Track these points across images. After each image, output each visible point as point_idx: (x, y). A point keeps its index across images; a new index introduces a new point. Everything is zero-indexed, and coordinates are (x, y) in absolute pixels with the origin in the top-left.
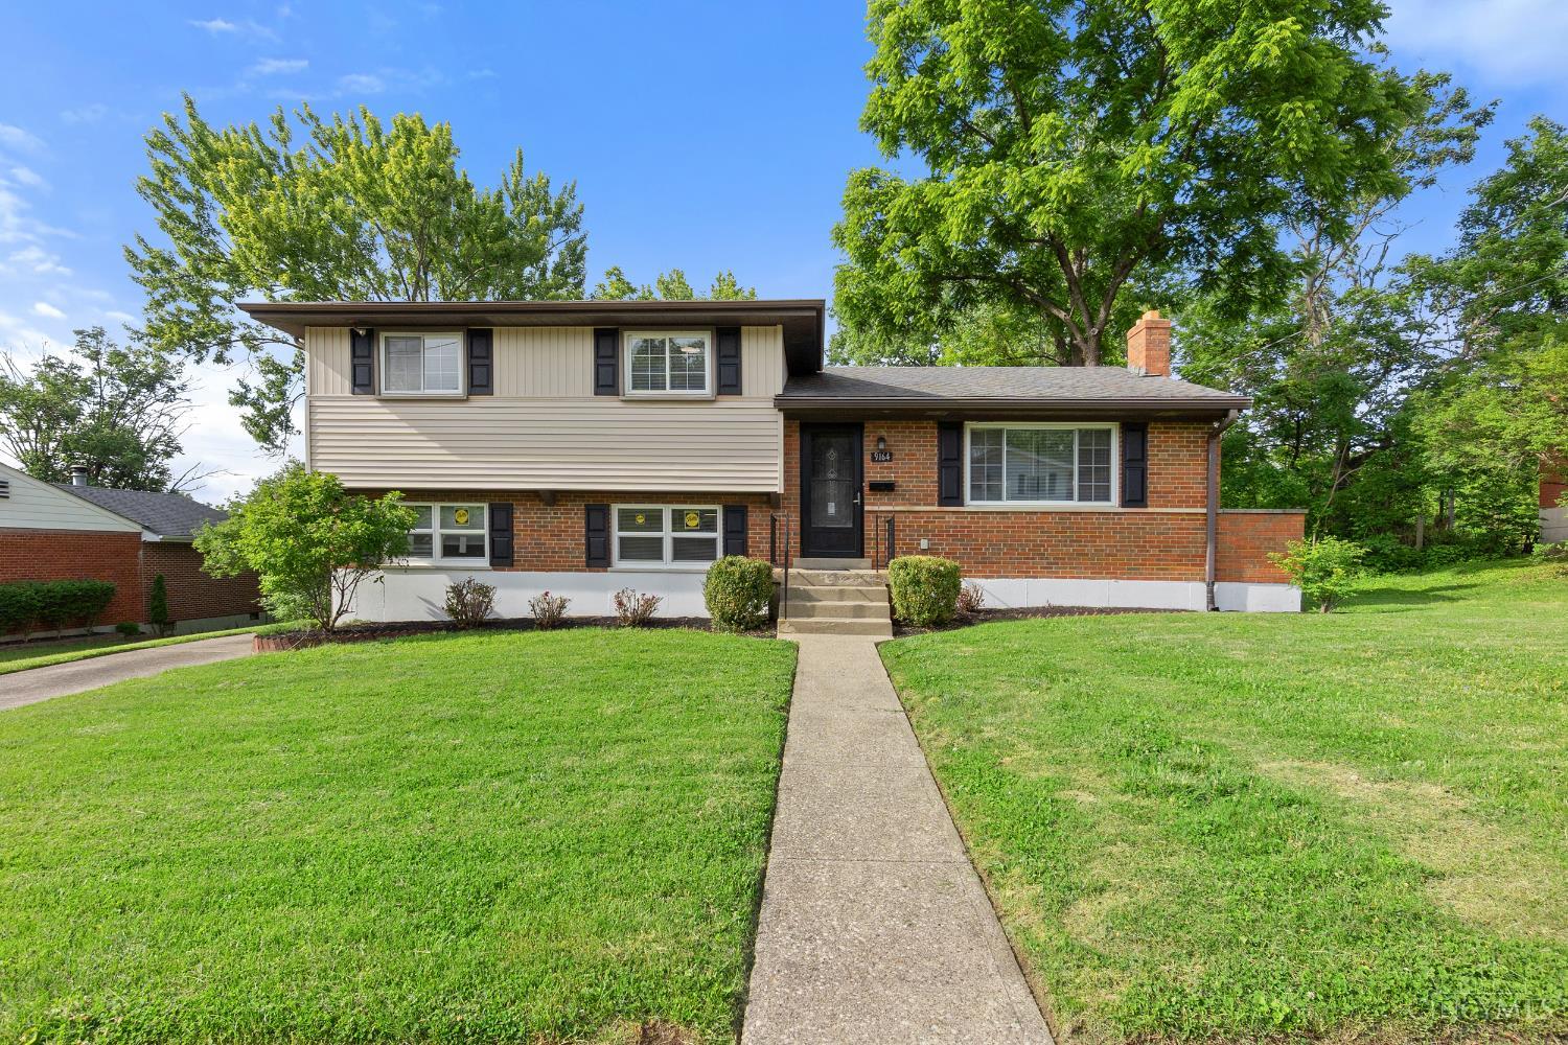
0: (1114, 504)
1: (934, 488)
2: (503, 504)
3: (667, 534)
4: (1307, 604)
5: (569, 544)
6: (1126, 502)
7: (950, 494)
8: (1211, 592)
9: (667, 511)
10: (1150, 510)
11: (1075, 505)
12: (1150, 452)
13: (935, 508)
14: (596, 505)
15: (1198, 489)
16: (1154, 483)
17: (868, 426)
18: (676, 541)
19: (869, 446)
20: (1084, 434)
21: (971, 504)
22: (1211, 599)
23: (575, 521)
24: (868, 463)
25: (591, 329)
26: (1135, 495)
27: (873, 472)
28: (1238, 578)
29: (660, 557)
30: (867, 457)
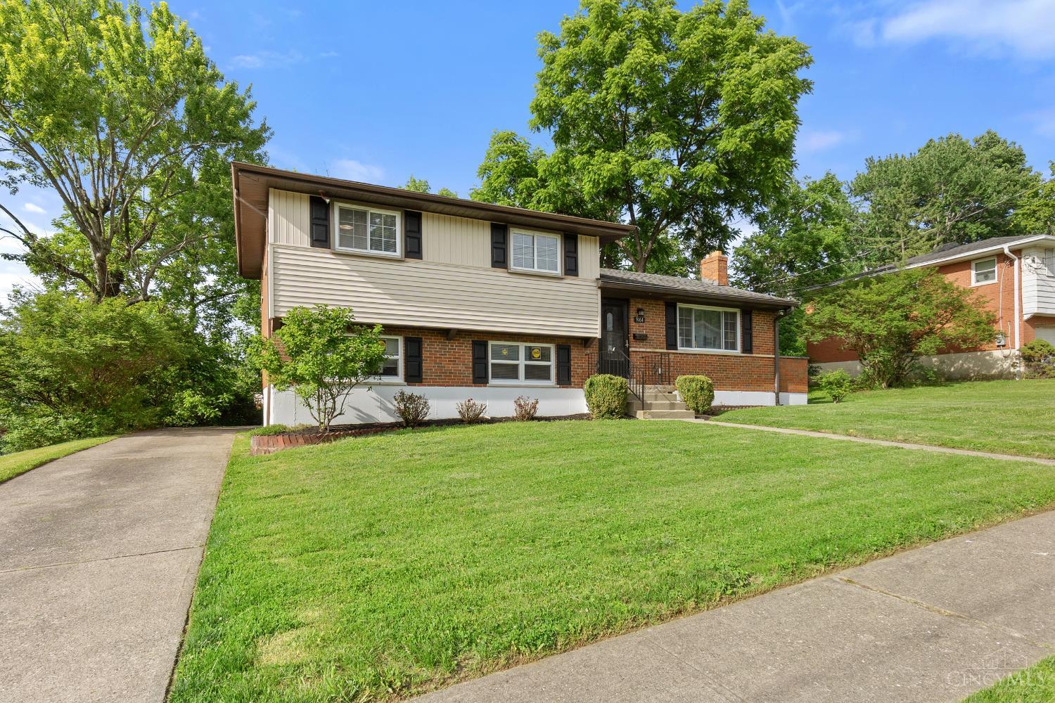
0: (738, 351)
1: (663, 339)
2: (415, 338)
3: (522, 362)
4: (810, 401)
5: (461, 367)
6: (744, 351)
7: (672, 345)
8: (777, 397)
9: (522, 347)
10: (754, 355)
11: (722, 351)
12: (754, 325)
13: (665, 351)
14: (479, 341)
15: (771, 345)
16: (756, 342)
17: (632, 302)
18: (526, 366)
19: (633, 314)
20: (726, 313)
21: (681, 349)
22: (778, 402)
23: (465, 352)
24: (632, 323)
25: (488, 223)
26: (748, 348)
27: (635, 328)
28: (786, 391)
29: (516, 377)
30: (632, 320)
